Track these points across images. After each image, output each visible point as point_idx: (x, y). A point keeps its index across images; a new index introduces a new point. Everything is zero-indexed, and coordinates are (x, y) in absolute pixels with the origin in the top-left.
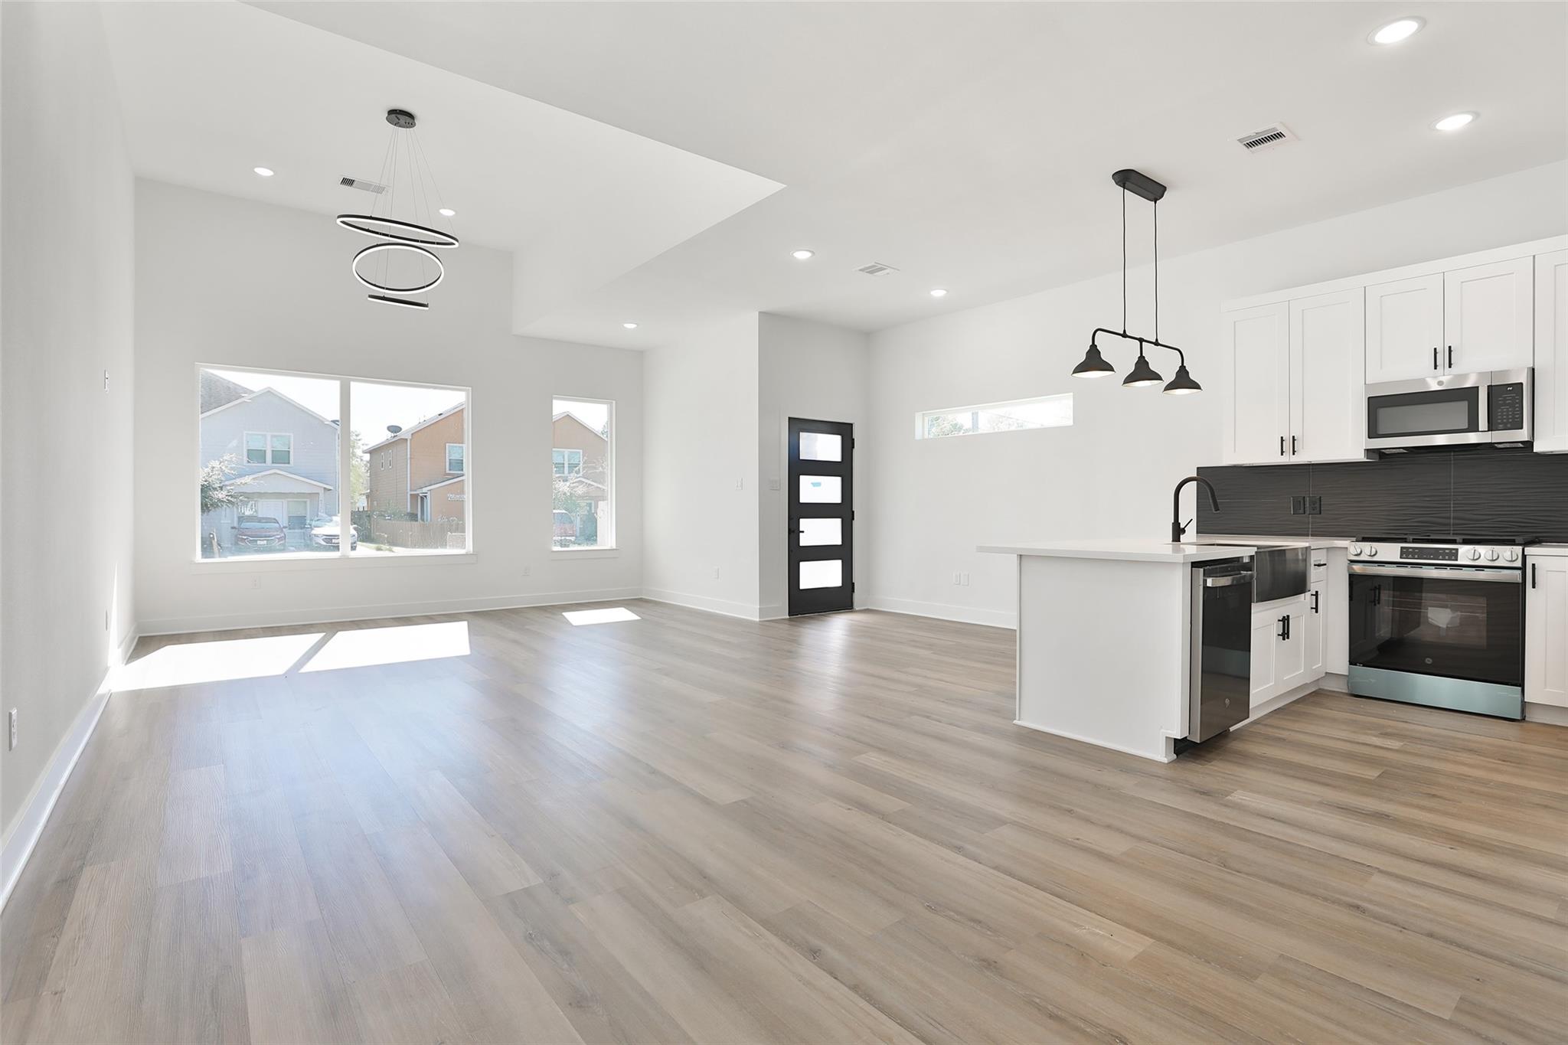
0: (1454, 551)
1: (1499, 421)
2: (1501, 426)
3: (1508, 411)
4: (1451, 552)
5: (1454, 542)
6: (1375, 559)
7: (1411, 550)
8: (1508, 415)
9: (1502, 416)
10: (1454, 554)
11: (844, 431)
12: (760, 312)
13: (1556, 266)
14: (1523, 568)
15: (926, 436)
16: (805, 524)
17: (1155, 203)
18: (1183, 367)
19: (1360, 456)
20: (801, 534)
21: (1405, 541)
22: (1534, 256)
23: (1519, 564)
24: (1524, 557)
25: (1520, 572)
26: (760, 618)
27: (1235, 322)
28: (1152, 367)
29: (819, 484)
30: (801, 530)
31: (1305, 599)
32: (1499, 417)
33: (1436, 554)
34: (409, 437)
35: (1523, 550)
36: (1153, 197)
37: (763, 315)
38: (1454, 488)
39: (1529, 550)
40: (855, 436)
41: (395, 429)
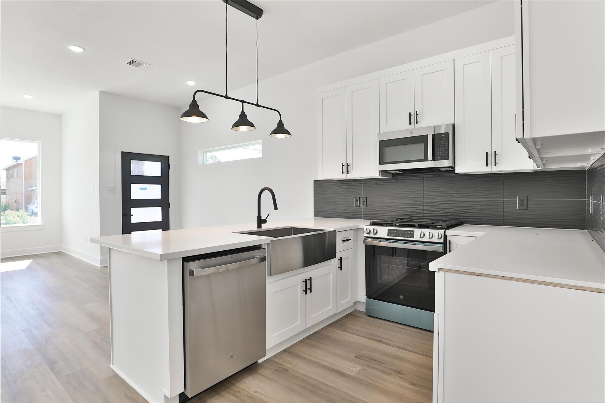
0: (412, 232)
1: (438, 155)
2: (439, 158)
3: (442, 149)
4: (411, 232)
5: (414, 226)
6: (377, 236)
7: (392, 231)
8: (442, 151)
9: (439, 152)
10: (412, 234)
11: (164, 160)
12: (99, 91)
13: (464, 65)
14: (445, 243)
15: (205, 163)
16: (134, 211)
17: (257, 20)
18: (281, 121)
19: (376, 175)
20: (132, 216)
21: (392, 225)
22: (454, 60)
23: (442, 241)
24: (445, 236)
25: (442, 245)
26: (100, 265)
27: (323, 99)
28: (249, 119)
29: (145, 189)
30: (132, 214)
31: (334, 262)
32: (438, 153)
33: (404, 234)
34: (23, 163)
35: (445, 232)
36: (256, 15)
37: (102, 94)
38: (425, 193)
39: (448, 232)
40: (170, 163)
41: (17, 159)
